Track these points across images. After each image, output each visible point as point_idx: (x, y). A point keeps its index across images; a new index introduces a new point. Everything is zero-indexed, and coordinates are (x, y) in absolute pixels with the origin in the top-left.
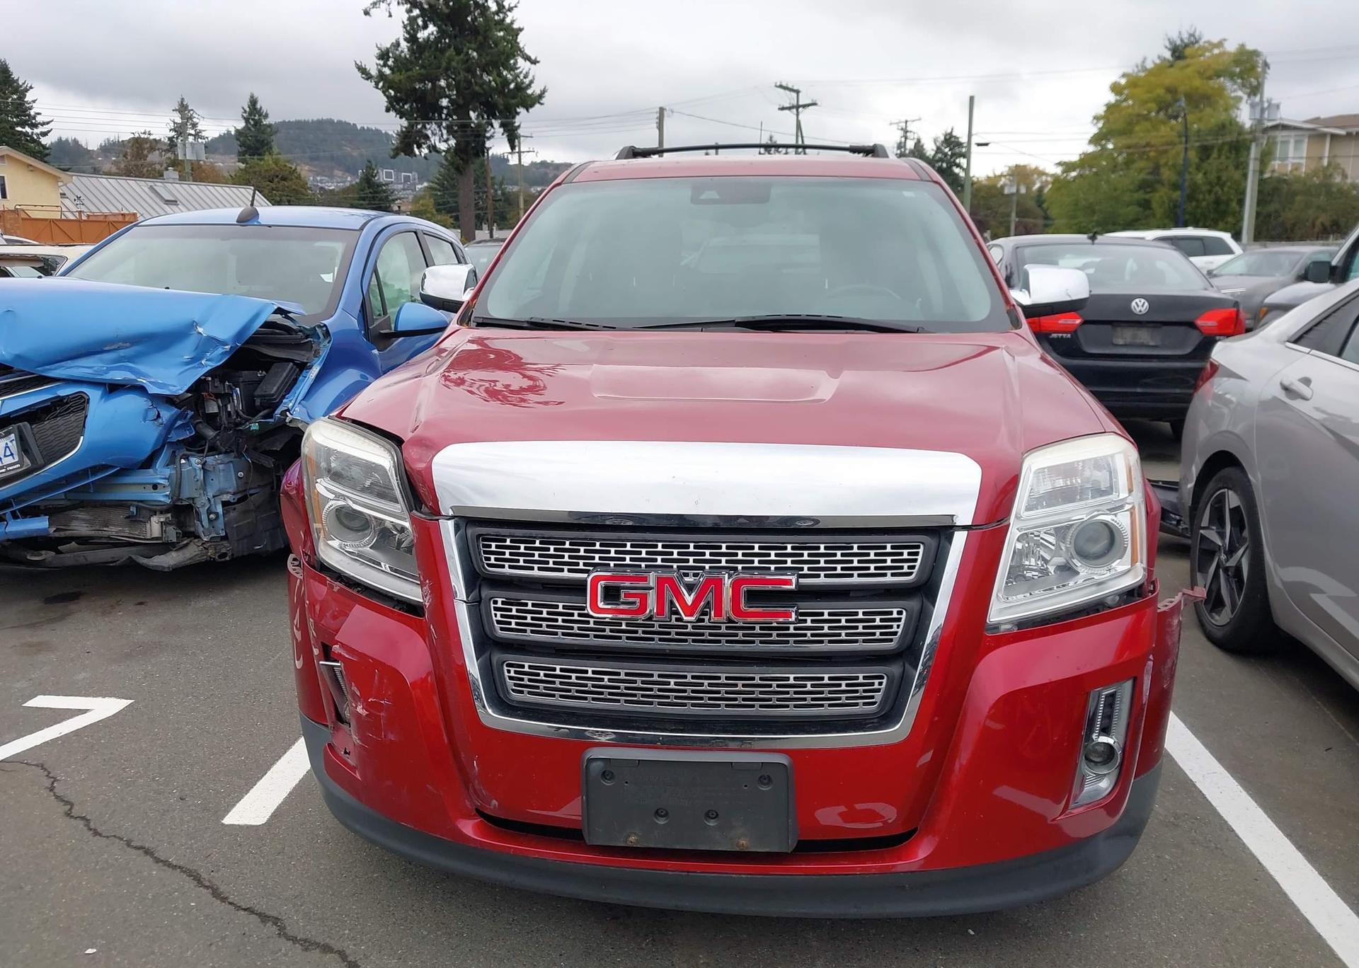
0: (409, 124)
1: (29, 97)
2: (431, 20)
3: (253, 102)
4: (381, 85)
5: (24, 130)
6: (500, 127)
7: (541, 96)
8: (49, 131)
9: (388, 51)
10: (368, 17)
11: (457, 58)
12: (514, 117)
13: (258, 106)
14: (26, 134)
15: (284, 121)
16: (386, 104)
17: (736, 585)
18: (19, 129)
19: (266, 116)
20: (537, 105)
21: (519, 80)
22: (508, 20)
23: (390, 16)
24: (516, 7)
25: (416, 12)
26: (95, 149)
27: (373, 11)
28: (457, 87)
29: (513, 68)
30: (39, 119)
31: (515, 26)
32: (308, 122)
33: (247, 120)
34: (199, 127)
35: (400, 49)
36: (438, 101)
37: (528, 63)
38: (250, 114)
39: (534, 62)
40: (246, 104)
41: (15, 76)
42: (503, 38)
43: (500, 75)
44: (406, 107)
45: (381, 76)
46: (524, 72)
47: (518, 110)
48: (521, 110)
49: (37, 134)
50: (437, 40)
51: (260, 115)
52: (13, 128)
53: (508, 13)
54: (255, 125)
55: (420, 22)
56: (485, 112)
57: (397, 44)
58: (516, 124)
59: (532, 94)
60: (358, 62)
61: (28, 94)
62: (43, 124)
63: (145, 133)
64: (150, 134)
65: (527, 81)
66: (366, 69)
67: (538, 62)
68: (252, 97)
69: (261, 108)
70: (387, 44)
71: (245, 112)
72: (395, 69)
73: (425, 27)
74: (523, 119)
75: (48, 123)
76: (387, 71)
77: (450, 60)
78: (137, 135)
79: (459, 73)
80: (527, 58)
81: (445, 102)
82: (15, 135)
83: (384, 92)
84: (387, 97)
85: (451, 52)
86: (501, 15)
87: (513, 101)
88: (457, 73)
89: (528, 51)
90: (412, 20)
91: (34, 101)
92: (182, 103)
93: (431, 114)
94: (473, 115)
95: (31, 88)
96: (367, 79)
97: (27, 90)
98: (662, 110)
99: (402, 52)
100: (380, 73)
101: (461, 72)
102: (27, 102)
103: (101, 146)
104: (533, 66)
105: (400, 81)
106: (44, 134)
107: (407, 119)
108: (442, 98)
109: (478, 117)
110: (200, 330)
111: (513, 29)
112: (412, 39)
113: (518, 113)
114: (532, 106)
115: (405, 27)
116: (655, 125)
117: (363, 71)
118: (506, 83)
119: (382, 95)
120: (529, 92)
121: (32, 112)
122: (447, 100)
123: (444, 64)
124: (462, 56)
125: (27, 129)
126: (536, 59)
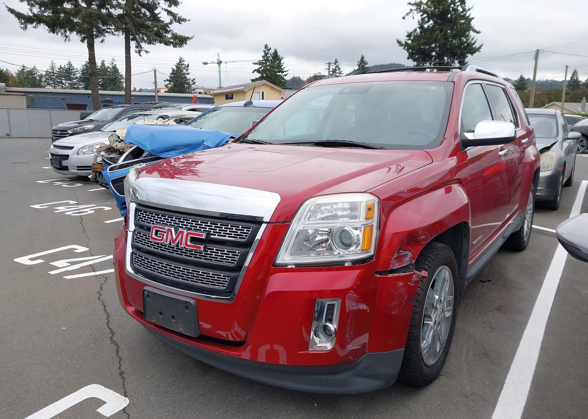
0: (417, 63)
1: (282, 62)
2: (431, 18)
3: (363, 58)
4: (406, 48)
5: (279, 74)
6: (458, 63)
7: (479, 48)
8: (287, 74)
9: (411, 33)
10: (404, 20)
11: (440, 34)
12: (465, 58)
13: (364, 60)
14: (280, 76)
15: (376, 65)
16: (408, 56)
17: (188, 234)
18: (278, 74)
19: (367, 64)
20: (477, 52)
21: (469, 41)
22: (468, 15)
23: (413, 18)
24: (472, 8)
25: (425, 15)
26: (305, 80)
27: (406, 17)
28: (439, 47)
29: (467, 36)
30: (285, 70)
31: (471, 17)
32: (385, 65)
33: (359, 66)
34: (341, 70)
35: (417, 32)
36: (430, 53)
37: (475, 33)
38: (361, 63)
39: (478, 33)
40: (359, 59)
41: (279, 54)
42: (464, 23)
43: (460, 40)
44: (416, 57)
45: (406, 44)
46: (472, 38)
47: (467, 55)
48: (469, 55)
49: (283, 75)
50: (433, 27)
51: (365, 63)
52: (276, 74)
53: (468, 12)
54: (362, 67)
55: (426, 19)
56: (452, 57)
57: (415, 30)
58: (466, 62)
59: (475, 47)
60: (398, 39)
61: (282, 60)
62: (286, 71)
63: (318, 73)
64: (320, 73)
65: (473, 42)
66: (400, 42)
67: (480, 32)
68: (362, 56)
69: (365, 60)
70: (411, 30)
71: (359, 62)
72: (414, 41)
73: (429, 21)
74: (469, 58)
75: (287, 71)
76: (410, 42)
77: (437, 35)
78: (316, 74)
79: (441, 41)
80: (475, 31)
81: (434, 54)
82: (276, 76)
83: (407, 51)
84: (409, 53)
85: (438, 31)
86: (465, 13)
87: (465, 51)
88: (440, 40)
89: (476, 28)
90: (423, 19)
91: (284, 63)
92: (336, 60)
93: (427, 59)
94: (445, 58)
95: (283, 58)
96: (401, 46)
97: (282, 59)
98: (538, 51)
99: (417, 33)
100: (406, 43)
101: (442, 40)
102: (281, 64)
103: (307, 79)
104: (478, 34)
105: (414, 45)
106: (286, 75)
107: (417, 62)
108: (432, 52)
109: (448, 59)
110: (205, 143)
111: (469, 19)
112: (421, 27)
113: (467, 57)
114: (474, 53)
115: (419, 22)
116: (534, 58)
117: (399, 42)
118: (462, 43)
119: (407, 52)
120: (474, 46)
121: (283, 67)
122: (435, 53)
123: (434, 37)
124: (443, 33)
125: (280, 74)
126: (479, 31)
